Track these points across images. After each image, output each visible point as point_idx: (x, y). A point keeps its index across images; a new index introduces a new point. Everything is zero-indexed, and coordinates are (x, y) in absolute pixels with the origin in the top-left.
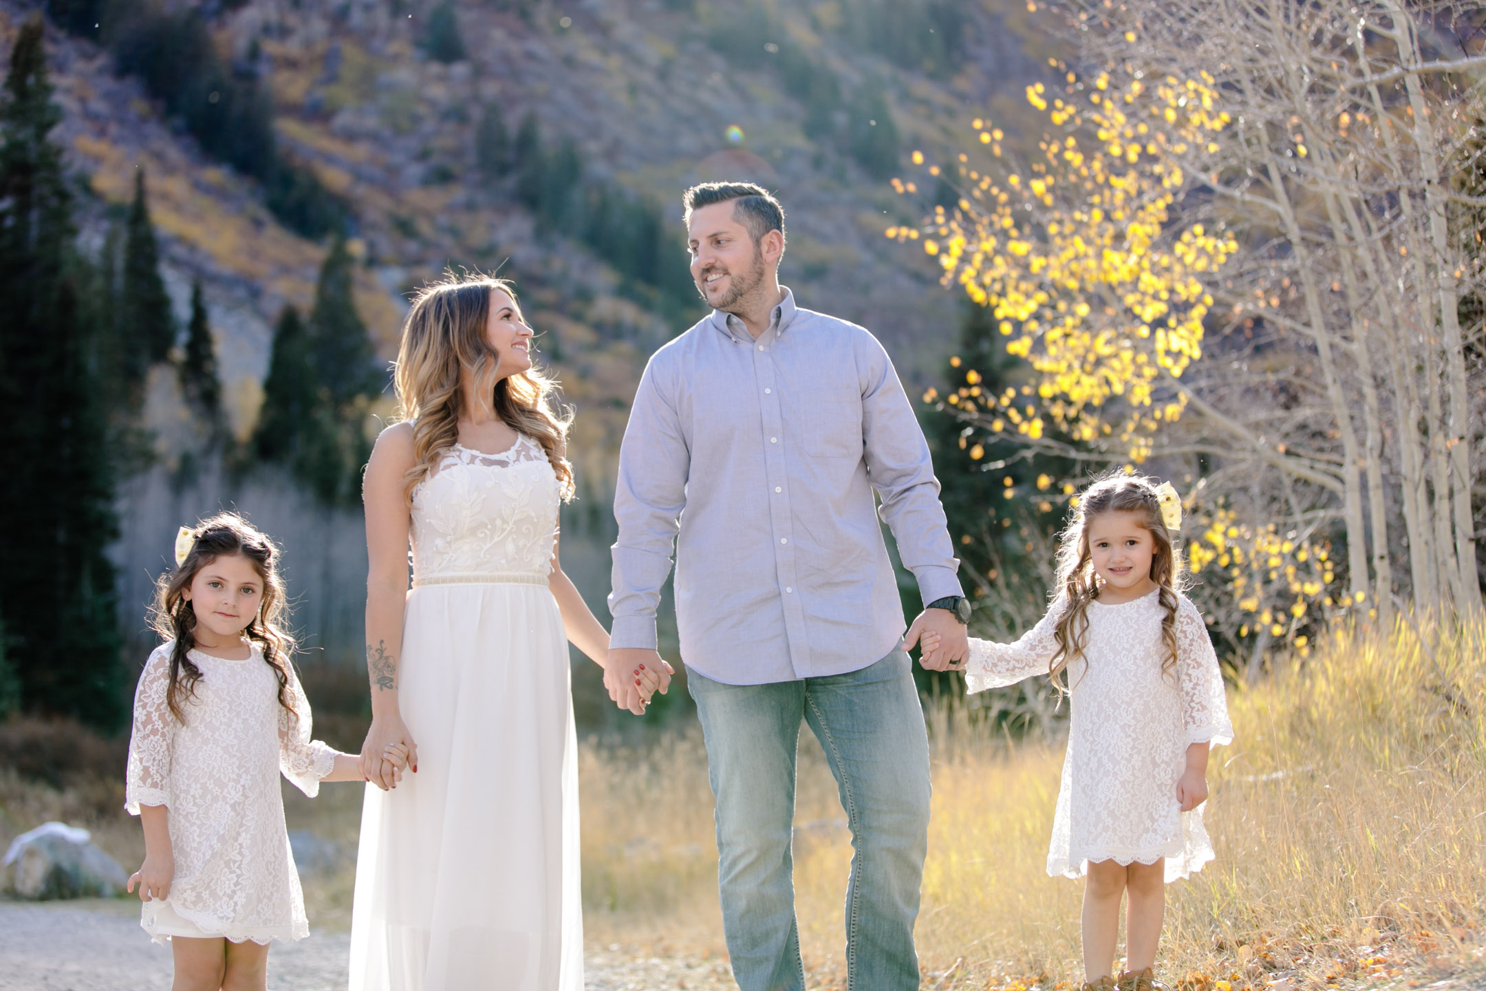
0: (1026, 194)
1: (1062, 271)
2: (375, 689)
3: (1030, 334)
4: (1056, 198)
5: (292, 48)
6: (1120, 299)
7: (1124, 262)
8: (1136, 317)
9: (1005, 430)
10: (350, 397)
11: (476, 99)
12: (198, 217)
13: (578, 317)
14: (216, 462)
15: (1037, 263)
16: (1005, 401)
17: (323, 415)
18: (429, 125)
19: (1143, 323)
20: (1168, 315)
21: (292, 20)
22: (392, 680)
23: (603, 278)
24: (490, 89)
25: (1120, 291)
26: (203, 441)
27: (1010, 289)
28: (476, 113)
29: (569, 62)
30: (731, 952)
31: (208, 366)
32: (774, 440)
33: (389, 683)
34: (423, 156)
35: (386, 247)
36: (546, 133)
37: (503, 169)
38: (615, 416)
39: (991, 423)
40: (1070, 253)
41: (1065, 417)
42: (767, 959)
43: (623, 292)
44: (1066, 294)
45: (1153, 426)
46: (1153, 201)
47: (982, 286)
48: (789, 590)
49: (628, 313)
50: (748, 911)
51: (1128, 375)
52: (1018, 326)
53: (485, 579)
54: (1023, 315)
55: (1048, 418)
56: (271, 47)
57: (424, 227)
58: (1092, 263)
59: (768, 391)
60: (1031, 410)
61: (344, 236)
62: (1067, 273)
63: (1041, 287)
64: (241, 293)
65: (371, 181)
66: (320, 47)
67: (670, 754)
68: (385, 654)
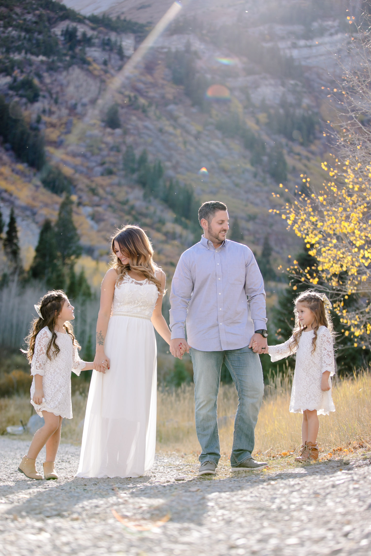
0: (317, 200)
1: (328, 227)
2: (97, 345)
3: (316, 248)
4: (327, 203)
5: (54, 119)
6: (347, 238)
7: (349, 226)
8: (354, 244)
9: (305, 281)
10: (69, 256)
11: (124, 143)
12: (13, 183)
13: (158, 230)
14: (16, 278)
15: (320, 224)
16: (306, 271)
17: (58, 262)
18: (105, 153)
19: (356, 247)
20: (365, 245)
21: (54, 109)
22: (103, 343)
23: (169, 215)
24: (129, 140)
25: (348, 235)
26: (12, 269)
27: (310, 233)
28: (124, 148)
29: (161, 130)
30: (197, 432)
31: (15, 241)
32: (219, 279)
33: (102, 343)
34: (102, 164)
35: (85, 199)
36: (150, 158)
37: (133, 171)
38: (170, 269)
39: (301, 278)
40: (331, 222)
41: (326, 277)
42: (208, 435)
43: (176, 221)
44: (329, 235)
45: (357, 283)
46: (360, 206)
47: (300, 231)
48: (221, 324)
49: (178, 229)
50: (203, 420)
51: (349, 264)
52: (312, 246)
53: (129, 316)
54: (313, 242)
55: (320, 278)
56: (45, 118)
57: (101, 191)
58: (337, 226)
59: (218, 264)
60: (315, 275)
61: (70, 193)
62: (329, 228)
63: (320, 232)
64: (28, 213)
65: (81, 173)
66: (64, 120)
67: (184, 392)
68: (102, 335)
